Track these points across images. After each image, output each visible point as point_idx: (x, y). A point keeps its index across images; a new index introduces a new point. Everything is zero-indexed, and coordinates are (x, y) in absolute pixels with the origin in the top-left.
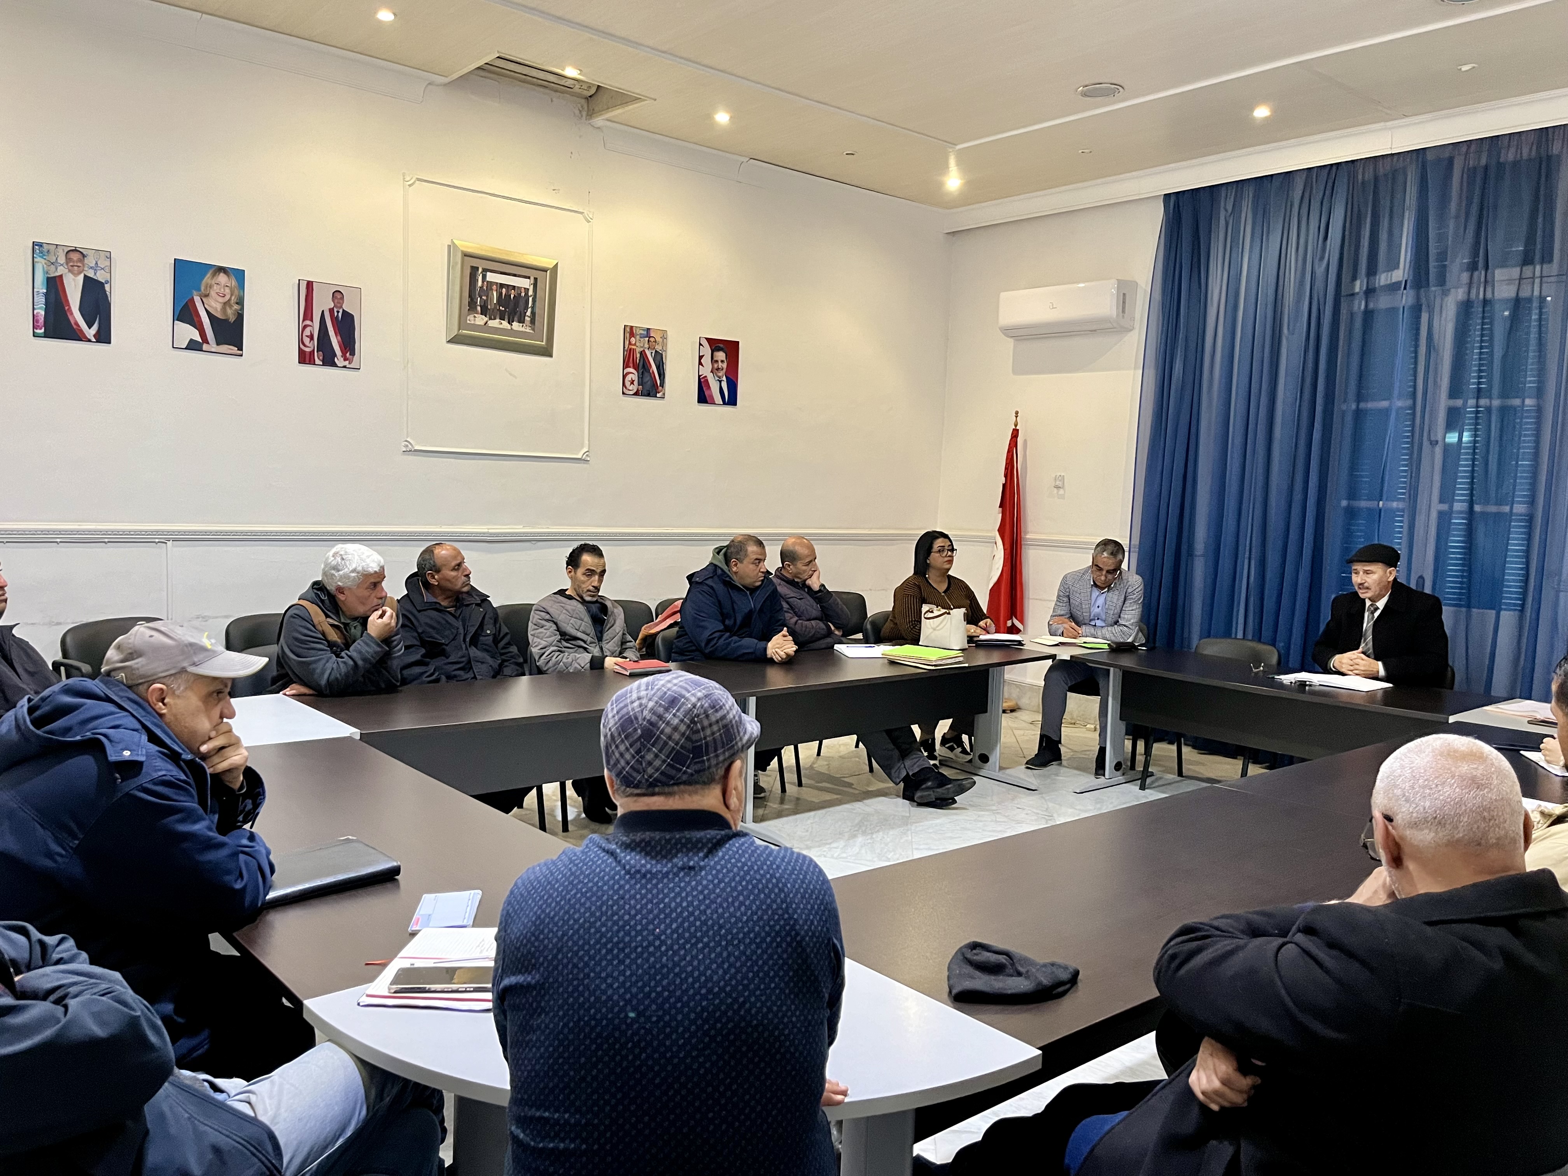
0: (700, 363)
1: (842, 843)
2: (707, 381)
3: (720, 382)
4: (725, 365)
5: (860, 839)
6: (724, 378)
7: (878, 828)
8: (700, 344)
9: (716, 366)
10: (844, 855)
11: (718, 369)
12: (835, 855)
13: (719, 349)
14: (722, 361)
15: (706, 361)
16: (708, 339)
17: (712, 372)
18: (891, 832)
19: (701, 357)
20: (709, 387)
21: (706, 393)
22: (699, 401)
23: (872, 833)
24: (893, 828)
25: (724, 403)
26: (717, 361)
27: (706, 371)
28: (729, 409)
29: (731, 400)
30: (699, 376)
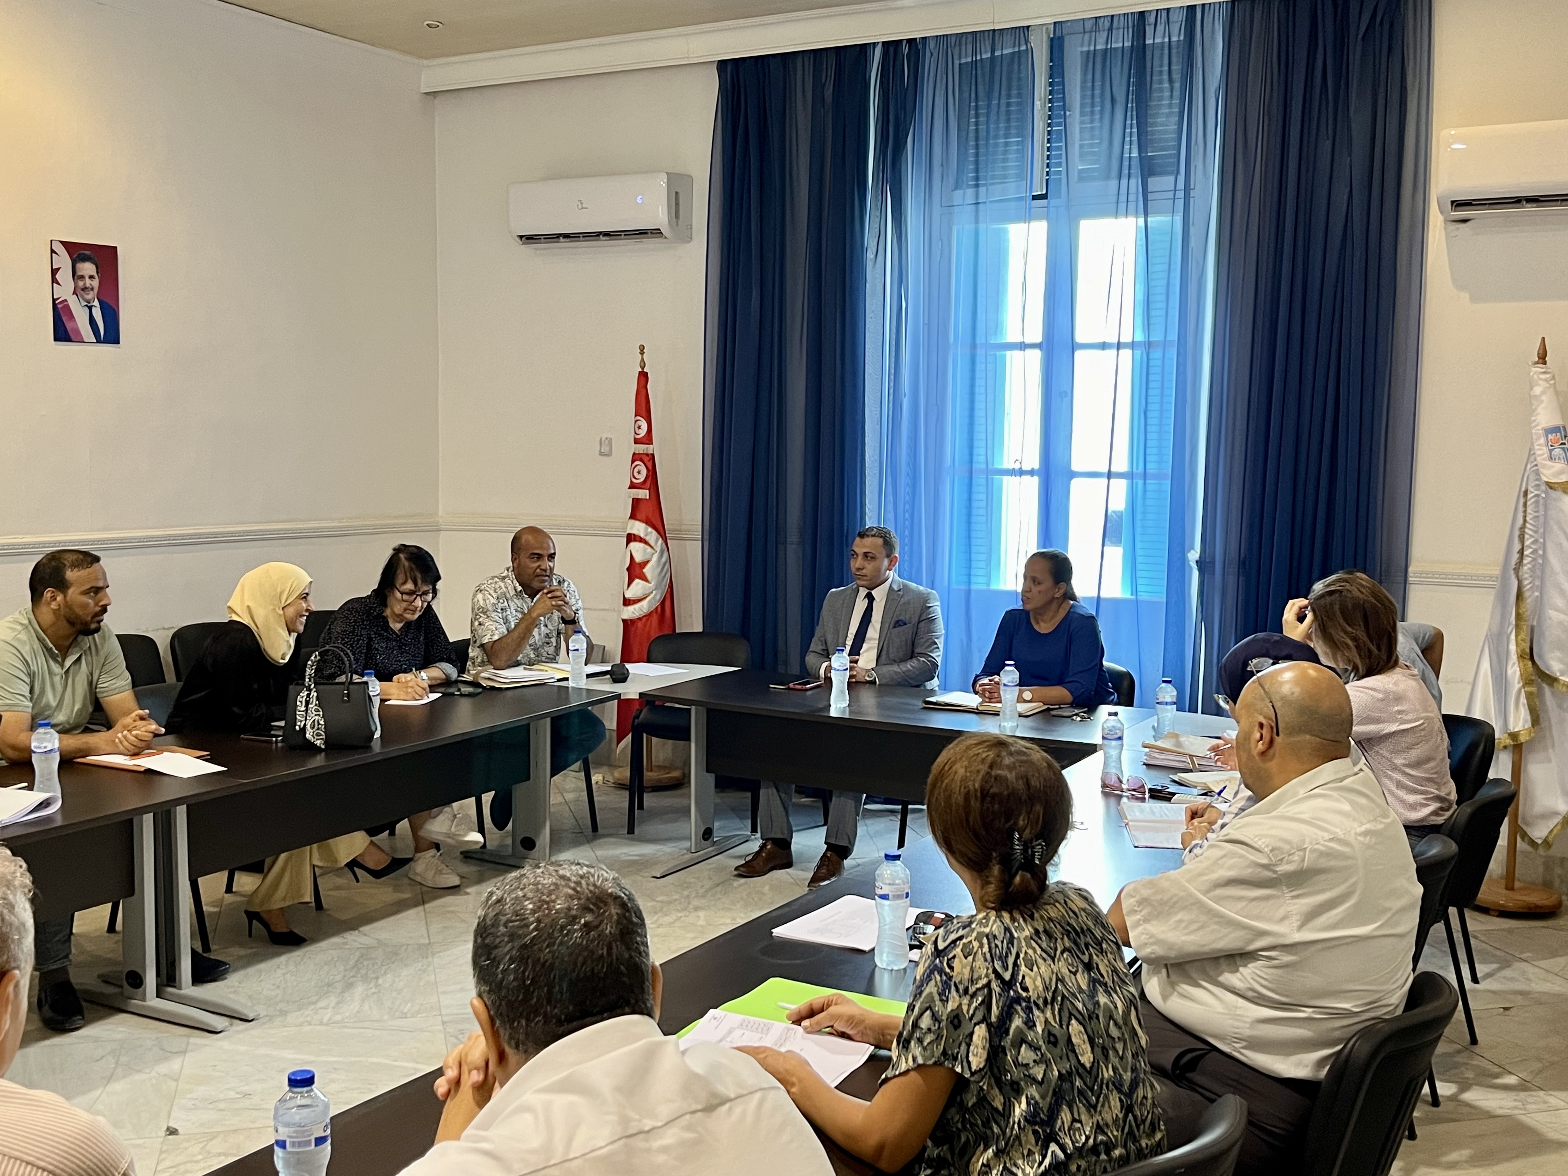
0: (54, 280)
1: (333, 999)
2: (67, 308)
3: (90, 308)
4: (96, 283)
5: (360, 989)
6: (96, 303)
7: (383, 968)
8: (52, 251)
9: (81, 284)
10: (338, 1018)
11: (84, 289)
12: (325, 1020)
13: (85, 259)
14: (91, 277)
15: (65, 275)
16: (64, 243)
17: (75, 293)
18: (405, 972)
19: (54, 272)
20: (71, 316)
21: (69, 325)
22: (56, 339)
23: (377, 978)
24: (406, 965)
25: (99, 341)
26: (82, 277)
27: (66, 291)
28: (107, 349)
29: (111, 336)
30: (54, 300)
